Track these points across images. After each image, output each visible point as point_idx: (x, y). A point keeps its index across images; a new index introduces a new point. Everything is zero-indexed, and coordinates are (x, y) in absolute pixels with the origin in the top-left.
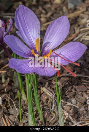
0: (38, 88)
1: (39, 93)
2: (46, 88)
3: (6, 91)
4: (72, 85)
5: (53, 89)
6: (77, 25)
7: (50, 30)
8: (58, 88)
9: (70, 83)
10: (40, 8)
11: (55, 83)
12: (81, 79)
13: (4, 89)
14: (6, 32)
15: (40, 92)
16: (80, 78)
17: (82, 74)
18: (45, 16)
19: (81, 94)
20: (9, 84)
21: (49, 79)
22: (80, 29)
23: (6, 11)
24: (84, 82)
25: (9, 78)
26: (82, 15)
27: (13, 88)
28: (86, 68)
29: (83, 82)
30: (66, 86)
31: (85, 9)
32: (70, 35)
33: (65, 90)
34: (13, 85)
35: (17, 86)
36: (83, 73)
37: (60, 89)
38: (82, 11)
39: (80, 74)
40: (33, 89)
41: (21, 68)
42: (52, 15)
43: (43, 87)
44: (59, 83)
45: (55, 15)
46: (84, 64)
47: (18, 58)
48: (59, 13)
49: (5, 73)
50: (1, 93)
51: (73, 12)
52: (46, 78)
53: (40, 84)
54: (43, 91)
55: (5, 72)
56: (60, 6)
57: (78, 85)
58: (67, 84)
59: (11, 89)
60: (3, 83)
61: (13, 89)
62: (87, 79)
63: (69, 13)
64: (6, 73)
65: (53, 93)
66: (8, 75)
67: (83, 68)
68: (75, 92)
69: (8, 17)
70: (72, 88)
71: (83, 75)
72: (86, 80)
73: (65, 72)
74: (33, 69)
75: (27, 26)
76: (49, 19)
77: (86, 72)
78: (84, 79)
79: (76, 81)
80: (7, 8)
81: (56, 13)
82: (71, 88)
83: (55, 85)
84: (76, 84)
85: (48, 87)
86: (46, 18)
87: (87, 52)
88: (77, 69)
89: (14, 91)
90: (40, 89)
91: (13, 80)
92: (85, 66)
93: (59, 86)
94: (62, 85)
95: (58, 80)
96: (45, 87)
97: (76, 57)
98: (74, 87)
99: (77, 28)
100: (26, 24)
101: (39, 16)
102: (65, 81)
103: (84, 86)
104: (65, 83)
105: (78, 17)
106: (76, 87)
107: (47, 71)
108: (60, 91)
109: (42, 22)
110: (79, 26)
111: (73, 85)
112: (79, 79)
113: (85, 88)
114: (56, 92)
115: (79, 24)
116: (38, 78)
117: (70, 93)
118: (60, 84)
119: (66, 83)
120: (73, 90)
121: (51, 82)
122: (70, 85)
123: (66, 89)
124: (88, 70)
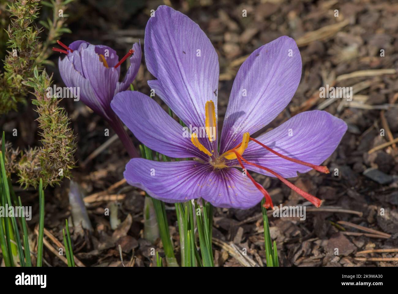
0: (213, 244)
1: (217, 258)
2: (237, 244)
3: (123, 252)
4: (311, 237)
5: (258, 248)
6: (328, 64)
7: (247, 78)
8: (271, 246)
9: (308, 232)
10: (223, 16)
11: (262, 231)
12: (338, 220)
13: (115, 248)
14: (122, 83)
15: (220, 256)
16: (335, 217)
17: (340, 205)
18: (236, 38)
19: (339, 262)
20: (130, 233)
21: (246, 218)
22: (337, 75)
23: (126, 25)
24: (347, 229)
25: (131, 214)
26: (342, 35)
27: (141, 245)
28: (353, 188)
29: (343, 228)
30: (294, 240)
31: (351, 20)
32: (308, 94)
33: (292, 252)
34: (142, 237)
35: (155, 240)
36: (345, 203)
37: (278, 249)
38: (343, 24)
39: (335, 204)
40: (198, 248)
41: (162, 187)
42: (257, 36)
43: (228, 241)
44: (274, 231)
45: (264, 36)
46: (347, 175)
47: (156, 159)
48: (277, 30)
49: (119, 201)
50: (109, 257)
51: (316, 29)
52: (237, 217)
53: (219, 233)
54: (228, 252)
55: (120, 197)
56: (279, 10)
57: (329, 236)
58: (298, 232)
59: (135, 247)
60: (113, 231)
61: (141, 248)
62: (355, 219)
63: (306, 30)
64: (123, 202)
65: (258, 258)
66: (129, 208)
67: (345, 187)
68: (321, 256)
69: (129, 40)
70: (313, 245)
71: (344, 208)
72: (354, 222)
73: (293, 199)
74: (196, 191)
75: (180, 65)
76: (249, 48)
77: (352, 199)
78: (349, 220)
79: (324, 226)
80: (126, 16)
81: (267, 29)
82: (310, 244)
83: (263, 236)
84: (323, 233)
85: (243, 242)
86: (239, 44)
87: (358, 143)
88: (328, 190)
89: (144, 254)
90: (219, 248)
91: (143, 221)
92: (352, 182)
93: (276, 239)
94: (282, 238)
95: (272, 223)
96: (235, 241)
97: (318, 155)
98: (318, 242)
99: (329, 72)
100: (179, 60)
101: (219, 38)
102: (293, 224)
103: (348, 240)
104: (291, 231)
105: (332, 41)
106: (325, 243)
107: (235, 196)
108: (277, 254)
109: (229, 57)
110: (334, 66)
111: (315, 236)
112: (332, 219)
113: (351, 245)
114: (265, 258)
115: (335, 61)
116: (215, 216)
117: (306, 260)
118: (278, 234)
119: (295, 230)
120: (316, 252)
121: (251, 229)
122: (306, 236)
123: (296, 248)
124: (358, 195)
